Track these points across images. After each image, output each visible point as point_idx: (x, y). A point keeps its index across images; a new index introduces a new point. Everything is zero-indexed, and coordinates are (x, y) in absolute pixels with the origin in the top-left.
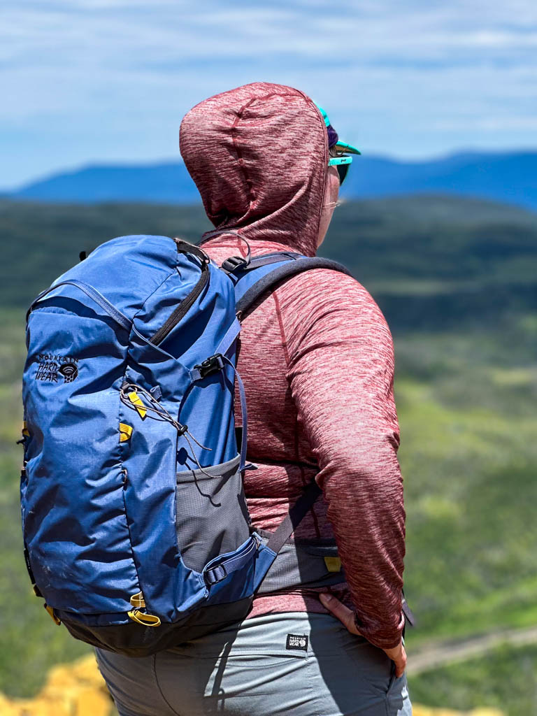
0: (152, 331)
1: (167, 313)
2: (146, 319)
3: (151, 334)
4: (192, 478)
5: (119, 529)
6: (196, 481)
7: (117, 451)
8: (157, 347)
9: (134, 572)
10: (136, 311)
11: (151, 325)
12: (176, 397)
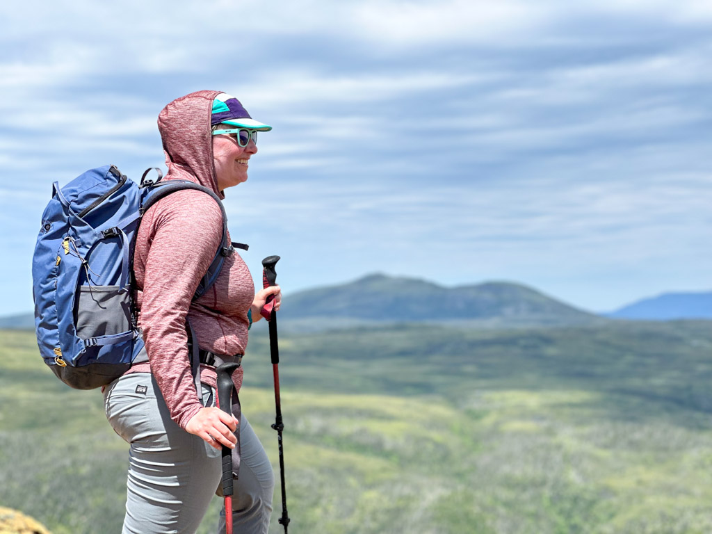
0: (80, 210)
1: (91, 202)
2: (79, 203)
3: (79, 211)
4: (89, 290)
5: (54, 312)
6: (91, 292)
7: (54, 270)
8: (81, 219)
9: (58, 336)
10: (74, 198)
11: (81, 206)
12: (88, 246)
